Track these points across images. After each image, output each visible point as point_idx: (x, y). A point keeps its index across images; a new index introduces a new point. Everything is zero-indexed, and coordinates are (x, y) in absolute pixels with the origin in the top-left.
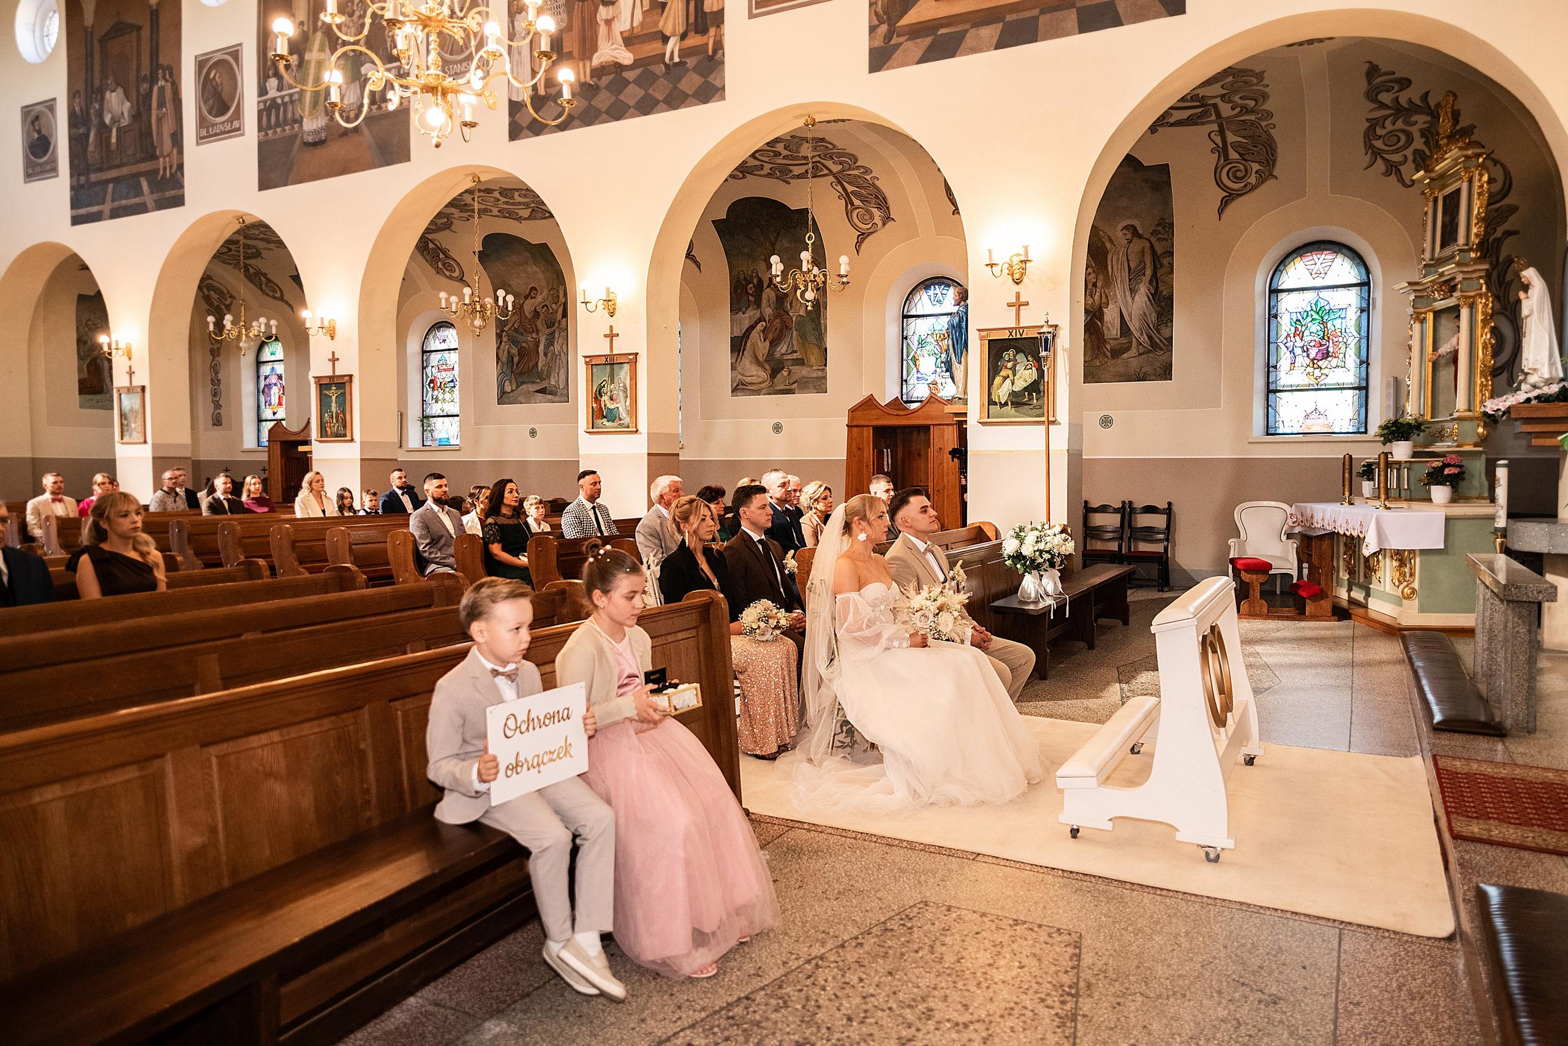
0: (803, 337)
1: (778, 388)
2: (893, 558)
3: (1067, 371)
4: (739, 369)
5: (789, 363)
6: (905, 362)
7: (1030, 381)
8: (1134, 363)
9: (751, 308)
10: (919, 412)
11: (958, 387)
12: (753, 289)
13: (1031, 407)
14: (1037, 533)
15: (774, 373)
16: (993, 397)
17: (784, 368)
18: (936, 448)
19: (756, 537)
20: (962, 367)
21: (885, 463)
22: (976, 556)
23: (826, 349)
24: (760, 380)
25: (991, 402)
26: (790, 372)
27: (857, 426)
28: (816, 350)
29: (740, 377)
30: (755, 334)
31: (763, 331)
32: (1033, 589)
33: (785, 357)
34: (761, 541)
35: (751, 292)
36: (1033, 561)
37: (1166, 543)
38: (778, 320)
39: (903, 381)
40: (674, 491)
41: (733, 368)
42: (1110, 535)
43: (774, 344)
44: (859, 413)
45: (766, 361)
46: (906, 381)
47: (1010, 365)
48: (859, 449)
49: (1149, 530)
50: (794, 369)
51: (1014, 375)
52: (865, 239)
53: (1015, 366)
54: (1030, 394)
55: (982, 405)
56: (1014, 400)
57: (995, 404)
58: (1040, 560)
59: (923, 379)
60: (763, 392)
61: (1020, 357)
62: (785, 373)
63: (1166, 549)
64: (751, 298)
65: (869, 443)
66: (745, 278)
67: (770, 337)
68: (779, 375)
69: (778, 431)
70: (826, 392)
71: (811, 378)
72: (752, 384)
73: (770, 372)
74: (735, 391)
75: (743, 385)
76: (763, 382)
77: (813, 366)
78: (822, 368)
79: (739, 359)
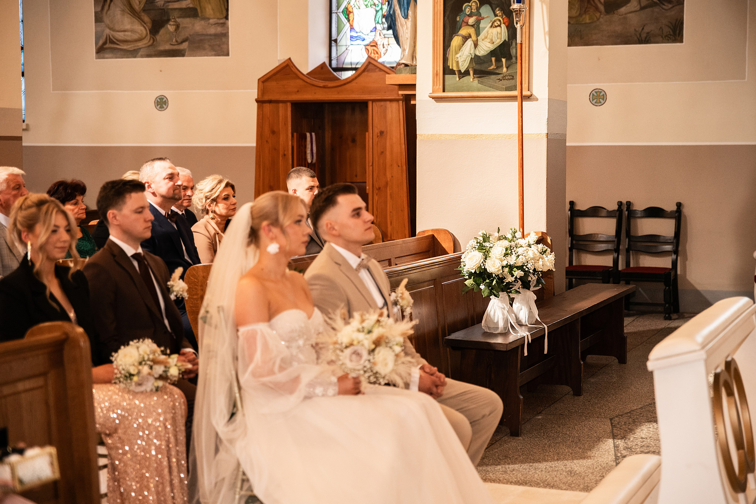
1: (162, 48)
2: (317, 277)
3: (547, 29)
4: (107, 20)
5: (175, 14)
6: (334, 16)
7: (498, 42)
8: (635, 20)
10: (353, 84)
11: (404, 50)
13: (500, 77)
14: (506, 243)
15: (155, 28)
16: (450, 64)
17: (168, 20)
18: (376, 131)
19: (129, 251)
20: (409, 23)
21: (309, 151)
22: (427, 274)
24: (136, 36)
25: (447, 71)
26: (178, 27)
27: (270, 102)
29: (107, 31)
32: (501, 316)
33: (171, 6)
34: (136, 256)
36: (501, 280)
37: (674, 257)
39: (332, 41)
40: (14, 189)
41: (98, 19)
42: (603, 247)
44: (272, 84)
45: (144, 10)
46: (336, 41)
47: (471, 21)
48: (273, 132)
49: (653, 239)
50: (185, 22)
51: (478, 34)
53: (478, 22)
54: (498, 61)
55: (436, 75)
56: (478, 67)
57: (452, 72)
58: (510, 279)
59: (357, 38)
60: (140, 54)
61: (486, 10)
62: (171, 27)
63: (675, 264)
65: (286, 124)
68: (162, 31)
69: (162, 107)
70: (228, 54)
71: (207, 35)
72: (125, 41)
73: (150, 25)
74: (101, 51)
75: (112, 42)
76: (140, 40)
77: (209, 19)
78: (221, 21)
79: (106, 7)
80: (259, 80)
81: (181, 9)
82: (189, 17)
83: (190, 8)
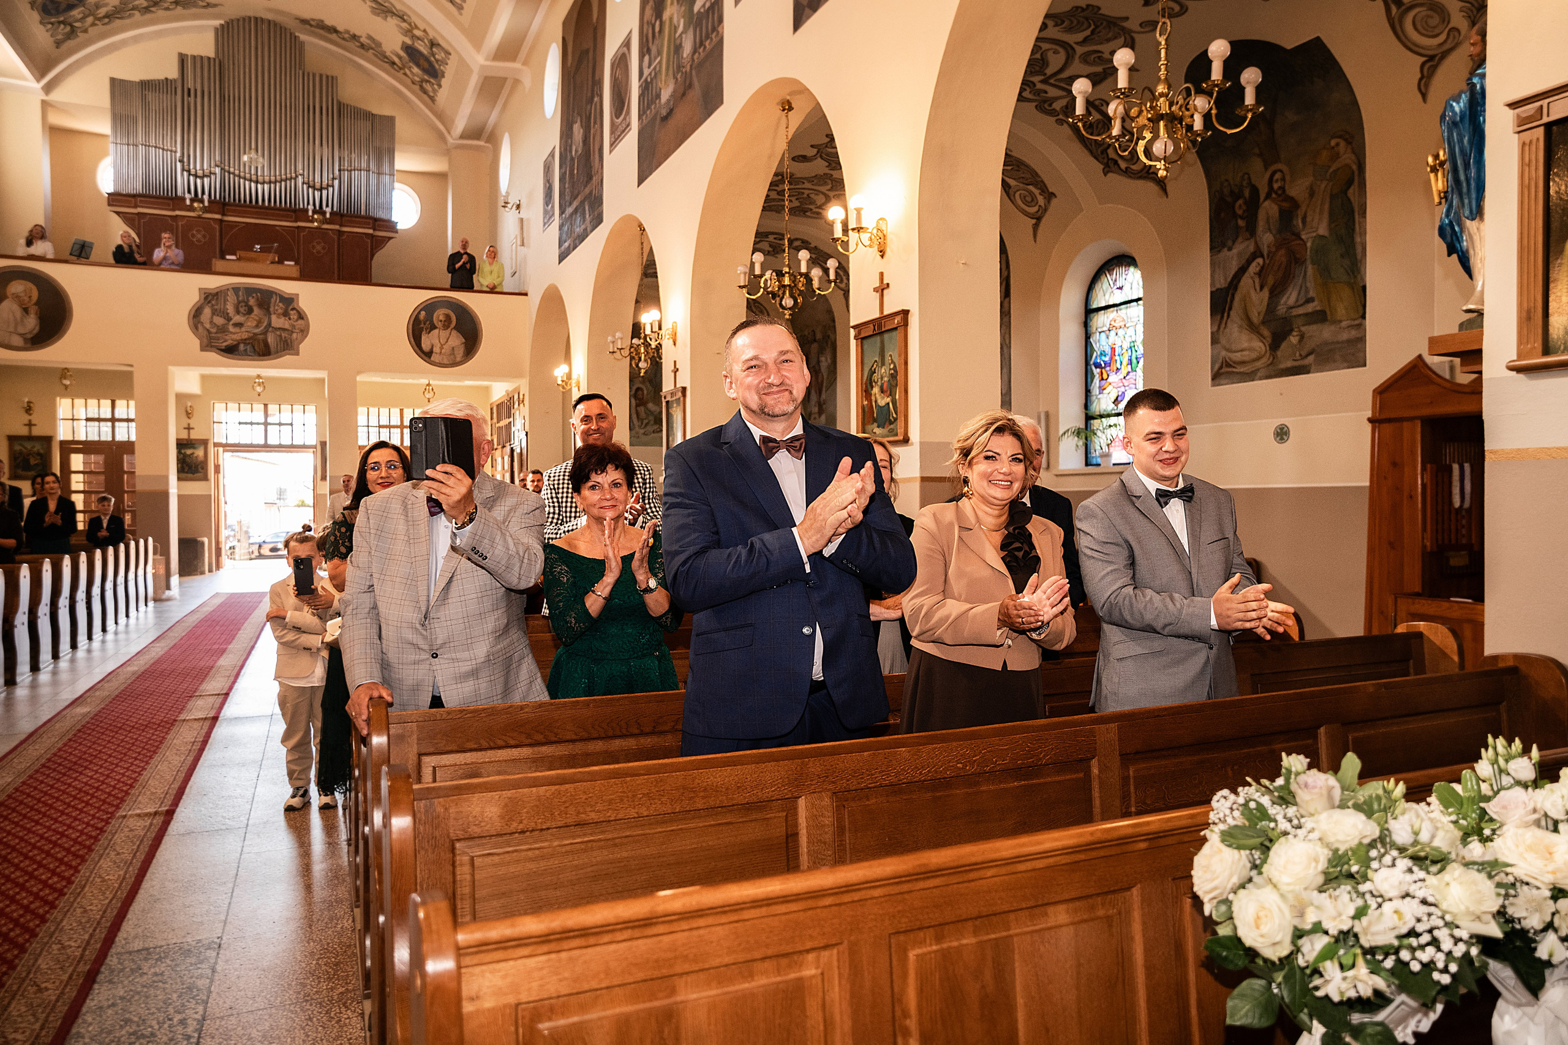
0: (1325, 272)
1: (1282, 366)
4: (1223, 341)
5: (1300, 321)
9: (1240, 239)
12: (1244, 208)
15: (1276, 342)
17: (1292, 330)
21: (1456, 491)
23: (1364, 288)
24: (1254, 355)
26: (1302, 337)
27: (1389, 420)
28: (1346, 292)
29: (1224, 353)
30: (1247, 282)
31: (1259, 274)
33: (1295, 312)
35: (1240, 212)
38: (1282, 252)
41: (1215, 341)
43: (1276, 292)
44: (1394, 395)
45: (1263, 323)
48: (1394, 464)
50: (1310, 330)
52: (1434, 68)
55: (1525, 319)
60: (1259, 374)
62: (1294, 339)
64: (1241, 223)
65: (1414, 452)
66: (1232, 192)
67: (1271, 281)
68: (1284, 345)
69: (1282, 439)
70: (1365, 365)
71: (1338, 343)
72: (1243, 363)
73: (1269, 340)
74: (1218, 377)
75: (1229, 365)
76: (1258, 359)
77: (1341, 321)
78: (1357, 322)
79: (1223, 325)
80: (1374, 391)
81: (1306, 315)
82: (1315, 322)
83: (1317, 312)
